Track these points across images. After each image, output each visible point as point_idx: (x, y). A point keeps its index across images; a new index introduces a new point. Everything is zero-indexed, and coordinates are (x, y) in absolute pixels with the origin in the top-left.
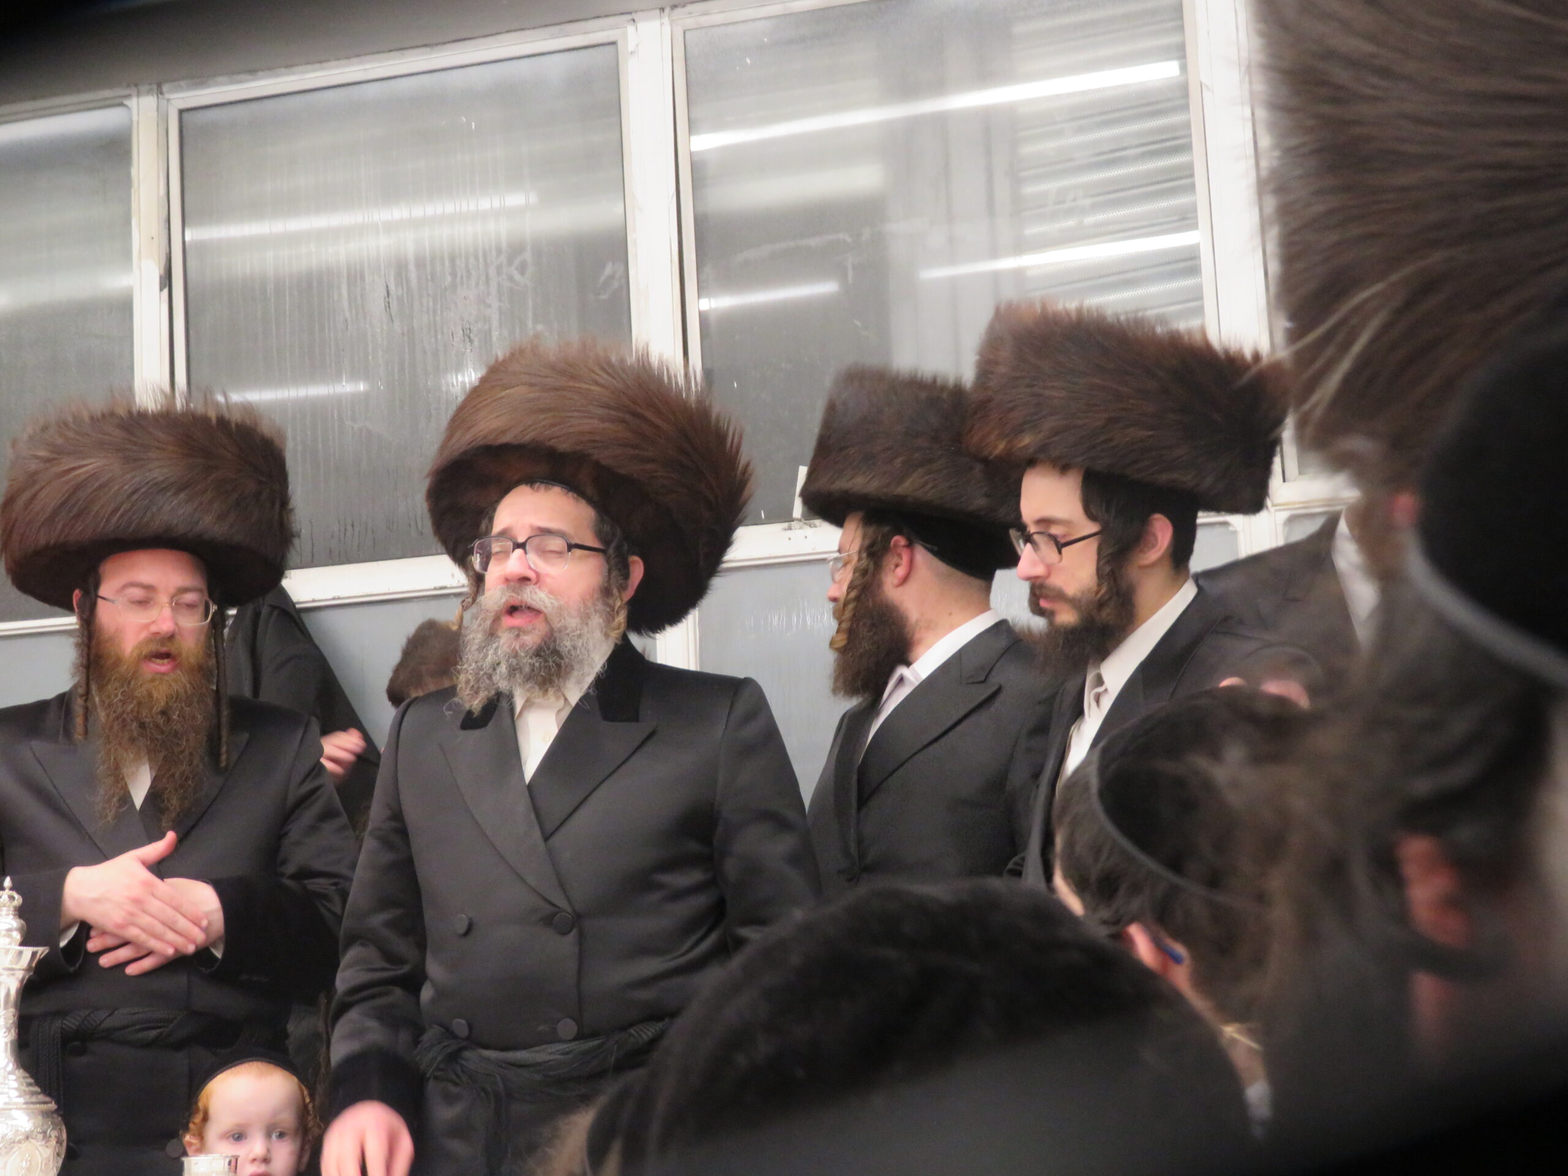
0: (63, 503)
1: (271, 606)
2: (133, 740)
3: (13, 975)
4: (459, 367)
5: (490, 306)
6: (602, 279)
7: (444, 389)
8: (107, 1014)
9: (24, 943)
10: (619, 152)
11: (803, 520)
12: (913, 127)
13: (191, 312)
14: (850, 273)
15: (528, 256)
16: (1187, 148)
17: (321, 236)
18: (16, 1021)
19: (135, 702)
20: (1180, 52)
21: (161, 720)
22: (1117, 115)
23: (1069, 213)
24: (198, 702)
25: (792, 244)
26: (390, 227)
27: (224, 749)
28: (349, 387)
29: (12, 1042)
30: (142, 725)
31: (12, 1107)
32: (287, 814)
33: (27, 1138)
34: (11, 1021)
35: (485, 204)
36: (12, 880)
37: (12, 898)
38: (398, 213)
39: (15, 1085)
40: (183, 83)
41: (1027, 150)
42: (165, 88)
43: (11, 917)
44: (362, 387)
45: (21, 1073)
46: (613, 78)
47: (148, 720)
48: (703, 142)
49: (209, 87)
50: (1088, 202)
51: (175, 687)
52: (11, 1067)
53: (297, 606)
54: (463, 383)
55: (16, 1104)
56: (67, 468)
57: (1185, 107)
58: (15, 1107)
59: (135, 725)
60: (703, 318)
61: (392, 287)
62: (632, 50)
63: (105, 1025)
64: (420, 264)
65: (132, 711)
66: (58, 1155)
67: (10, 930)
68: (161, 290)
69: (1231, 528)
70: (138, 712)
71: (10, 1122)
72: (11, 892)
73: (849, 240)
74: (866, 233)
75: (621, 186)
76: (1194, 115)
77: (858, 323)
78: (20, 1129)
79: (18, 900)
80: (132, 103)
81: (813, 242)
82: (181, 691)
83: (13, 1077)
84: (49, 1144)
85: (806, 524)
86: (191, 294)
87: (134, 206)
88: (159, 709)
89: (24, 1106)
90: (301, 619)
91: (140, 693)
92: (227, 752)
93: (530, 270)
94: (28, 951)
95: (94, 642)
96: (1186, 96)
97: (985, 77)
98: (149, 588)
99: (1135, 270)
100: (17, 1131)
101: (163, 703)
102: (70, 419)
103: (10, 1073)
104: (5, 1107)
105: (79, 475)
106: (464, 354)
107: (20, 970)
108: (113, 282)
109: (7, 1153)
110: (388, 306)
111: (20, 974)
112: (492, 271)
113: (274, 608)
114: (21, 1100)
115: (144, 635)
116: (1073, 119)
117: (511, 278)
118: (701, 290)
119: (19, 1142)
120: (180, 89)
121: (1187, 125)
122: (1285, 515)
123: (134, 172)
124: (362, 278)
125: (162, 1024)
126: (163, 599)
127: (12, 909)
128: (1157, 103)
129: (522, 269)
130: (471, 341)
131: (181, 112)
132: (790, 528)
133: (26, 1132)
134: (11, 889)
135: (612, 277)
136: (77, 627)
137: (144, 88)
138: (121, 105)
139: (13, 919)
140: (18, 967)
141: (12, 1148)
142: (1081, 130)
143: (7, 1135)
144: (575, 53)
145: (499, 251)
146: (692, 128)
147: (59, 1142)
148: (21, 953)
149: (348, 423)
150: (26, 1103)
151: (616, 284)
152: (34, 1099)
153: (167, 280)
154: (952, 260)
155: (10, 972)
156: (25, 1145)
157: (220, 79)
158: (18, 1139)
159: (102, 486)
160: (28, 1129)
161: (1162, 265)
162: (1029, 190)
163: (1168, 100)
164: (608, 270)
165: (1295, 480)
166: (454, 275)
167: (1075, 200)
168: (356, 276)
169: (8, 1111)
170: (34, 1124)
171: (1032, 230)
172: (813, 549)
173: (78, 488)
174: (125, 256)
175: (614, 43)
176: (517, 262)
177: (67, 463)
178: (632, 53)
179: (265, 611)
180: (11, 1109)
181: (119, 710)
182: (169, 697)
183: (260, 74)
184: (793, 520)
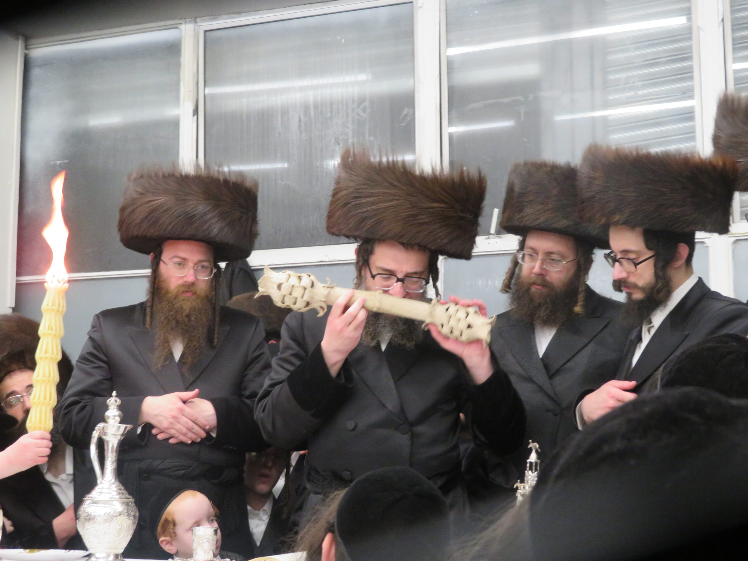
0: (147, 217)
1: (240, 268)
2: (172, 329)
3: (116, 437)
4: (332, 157)
5: (348, 128)
6: (402, 115)
7: (325, 167)
8: (161, 462)
9: (121, 422)
10: (411, 55)
11: (496, 234)
12: (555, 45)
13: (207, 126)
14: (522, 115)
15: (367, 104)
16: (690, 58)
17: (269, 92)
18: (117, 459)
19: (174, 311)
20: (688, 12)
21: (186, 319)
22: (656, 41)
23: (631, 89)
24: (204, 313)
25: (495, 101)
26: (302, 89)
27: (216, 336)
28: (280, 165)
29: (114, 469)
30: (177, 322)
31: (113, 500)
32: (247, 366)
33: (120, 515)
34: (114, 459)
35: (348, 79)
36: (117, 392)
37: (116, 401)
38: (306, 82)
39: (115, 489)
40: (206, 18)
41: (612, 58)
42: (198, 20)
43: (116, 410)
44: (286, 165)
45: (117, 483)
46: (410, 19)
47: (180, 319)
48: (454, 51)
49: (218, 20)
50: (640, 84)
51: (194, 303)
52: (113, 480)
53: (252, 268)
54: (334, 164)
55: (115, 498)
56: (149, 200)
57: (690, 39)
58: (115, 499)
59: (174, 322)
60: (451, 136)
61: (302, 118)
62: (421, 6)
63: (159, 468)
64: (316, 106)
65: (173, 315)
66: (134, 523)
67: (115, 416)
68: (194, 116)
69: (706, 245)
70: (176, 315)
71: (112, 507)
72: (116, 398)
73: (522, 100)
74: (531, 97)
75: (412, 71)
76: (694, 42)
77: (525, 140)
78: (117, 510)
79: (119, 402)
80: (182, 27)
81: (505, 100)
82: (197, 306)
83: (115, 486)
84: (130, 518)
85: (497, 236)
86: (207, 119)
87: (182, 76)
88: (186, 314)
89: (119, 499)
90: (253, 275)
91: (177, 306)
92: (218, 338)
93: (368, 110)
94: (123, 426)
95: (157, 281)
96: (691, 33)
97: (591, 22)
98: (184, 259)
99: (662, 117)
100: (115, 511)
101: (187, 311)
102: (153, 174)
103: (113, 483)
104: (110, 499)
105: (155, 204)
106: (335, 150)
107: (119, 435)
108: (170, 112)
109: (110, 521)
110: (300, 126)
111: (119, 437)
112: (350, 111)
113: (241, 269)
114: (118, 497)
115: (180, 282)
116: (634, 43)
117: (358, 114)
118: (450, 123)
119: (116, 516)
120: (204, 21)
121: (690, 47)
122: (734, 239)
123: (182, 60)
124: (288, 112)
125: (186, 468)
126: (191, 264)
127: (116, 406)
128: (676, 36)
129: (364, 110)
130: (339, 144)
131: (206, 31)
132: (488, 239)
133: (119, 512)
134: (116, 396)
135: (407, 115)
136: (149, 274)
137: (188, 20)
138: (177, 28)
139: (116, 411)
140: (118, 434)
141: (113, 519)
142: (638, 48)
143: (110, 512)
144: (392, 7)
145: (353, 101)
146: (449, 44)
147: (134, 516)
148: (119, 427)
149: (279, 182)
150: (121, 498)
151: (409, 118)
152: (123, 497)
153: (196, 112)
154: (572, 111)
155: (115, 436)
156: (119, 518)
157: (224, 16)
158: (115, 515)
159: (165, 211)
160: (120, 510)
161: (676, 115)
162: (612, 77)
163: (682, 35)
164: (405, 112)
165: (738, 223)
166: (331, 112)
167: (634, 83)
168: (285, 111)
169: (111, 502)
170: (123, 508)
171: (612, 97)
172: (500, 249)
173: (153, 211)
174: (177, 100)
175: (411, 2)
176: (361, 107)
177: (149, 198)
178: (420, 7)
179: (237, 270)
180: (113, 501)
181: (167, 315)
182: (191, 309)
183: (243, 14)
184: (490, 234)
